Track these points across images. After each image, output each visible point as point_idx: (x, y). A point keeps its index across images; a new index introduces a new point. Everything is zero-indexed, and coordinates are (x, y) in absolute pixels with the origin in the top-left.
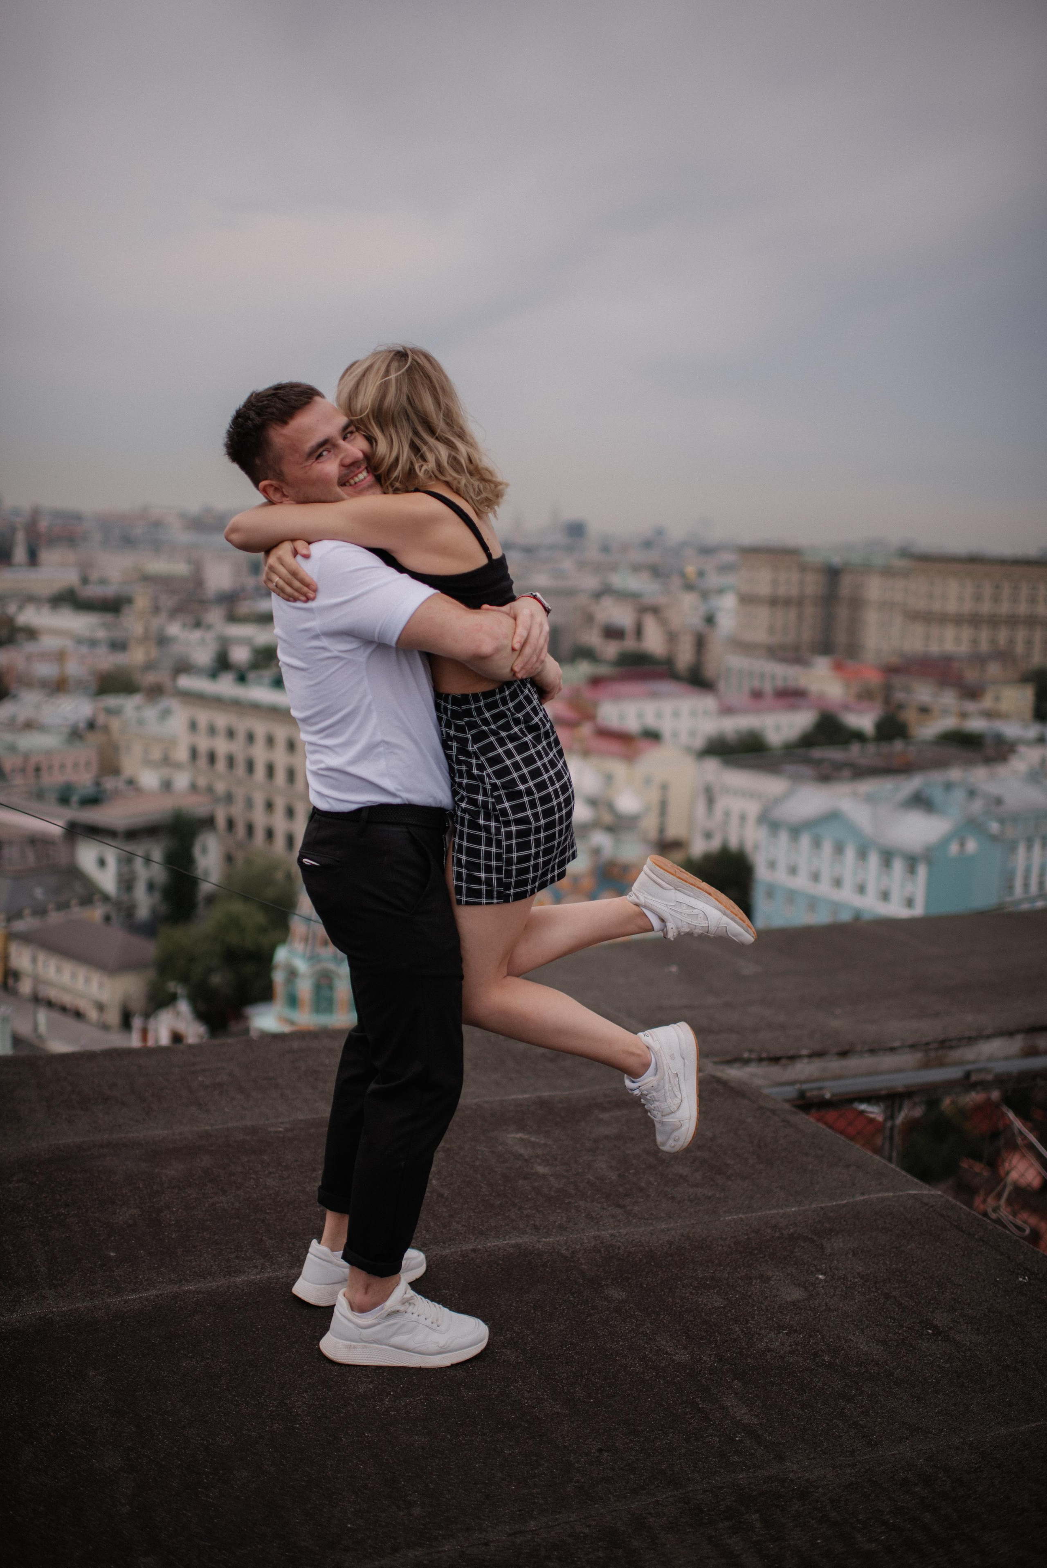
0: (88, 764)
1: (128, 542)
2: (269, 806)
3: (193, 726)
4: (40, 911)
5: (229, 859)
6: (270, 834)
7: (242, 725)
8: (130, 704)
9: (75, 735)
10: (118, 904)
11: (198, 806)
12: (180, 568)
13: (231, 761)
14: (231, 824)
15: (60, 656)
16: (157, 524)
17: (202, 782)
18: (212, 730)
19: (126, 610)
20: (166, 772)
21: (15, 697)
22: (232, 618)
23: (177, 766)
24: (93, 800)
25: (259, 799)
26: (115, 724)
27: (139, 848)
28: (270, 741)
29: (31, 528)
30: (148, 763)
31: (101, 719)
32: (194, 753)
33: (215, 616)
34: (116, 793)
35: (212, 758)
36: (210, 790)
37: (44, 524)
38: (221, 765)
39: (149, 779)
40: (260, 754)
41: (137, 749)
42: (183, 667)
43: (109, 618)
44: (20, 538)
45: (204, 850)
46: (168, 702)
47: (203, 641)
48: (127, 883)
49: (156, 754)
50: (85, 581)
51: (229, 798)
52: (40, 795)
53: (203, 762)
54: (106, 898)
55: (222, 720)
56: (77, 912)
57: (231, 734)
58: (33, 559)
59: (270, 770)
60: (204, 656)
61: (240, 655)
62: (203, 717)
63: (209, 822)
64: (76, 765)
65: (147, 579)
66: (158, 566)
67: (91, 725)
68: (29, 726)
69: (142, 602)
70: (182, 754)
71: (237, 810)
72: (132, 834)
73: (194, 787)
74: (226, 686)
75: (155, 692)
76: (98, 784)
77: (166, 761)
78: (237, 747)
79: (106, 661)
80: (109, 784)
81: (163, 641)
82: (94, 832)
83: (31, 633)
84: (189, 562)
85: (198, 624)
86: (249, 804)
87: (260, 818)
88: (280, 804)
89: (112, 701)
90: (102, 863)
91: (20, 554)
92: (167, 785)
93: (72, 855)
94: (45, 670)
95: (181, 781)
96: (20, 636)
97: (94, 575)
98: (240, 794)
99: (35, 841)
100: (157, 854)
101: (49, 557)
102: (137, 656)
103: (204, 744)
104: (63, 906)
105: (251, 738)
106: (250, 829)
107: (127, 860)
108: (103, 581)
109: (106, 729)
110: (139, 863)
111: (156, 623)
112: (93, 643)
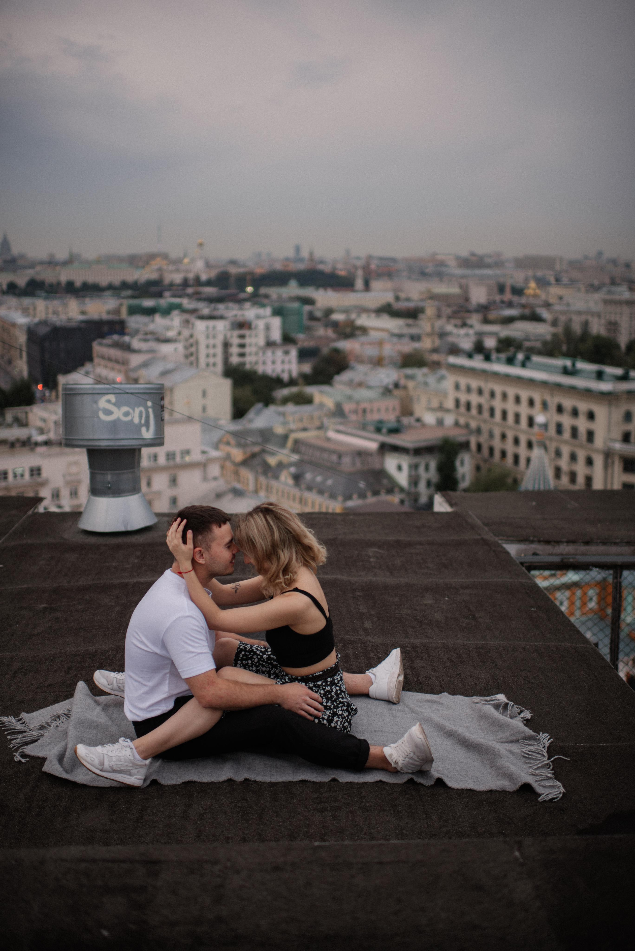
0: (394, 409)
1: (423, 274)
2: (504, 437)
3: (457, 387)
4: (362, 496)
5: (478, 468)
6: (504, 454)
7: (487, 386)
8: (419, 373)
9: (387, 391)
10: (409, 493)
11: (459, 435)
12: (455, 290)
13: (480, 408)
14: (479, 447)
15: (380, 343)
16: (442, 264)
17: (462, 421)
18: (469, 390)
19: (421, 316)
20: (439, 414)
21: (352, 368)
22: (486, 321)
23: (448, 411)
24: (395, 431)
25: (497, 432)
26: (411, 384)
27: (422, 461)
28: (505, 396)
29: (366, 269)
30: (431, 409)
31: (403, 382)
32: (457, 403)
33: (475, 320)
34: (409, 427)
35: (468, 406)
36: (467, 426)
37: (373, 267)
38: (474, 411)
39: (430, 418)
40: (498, 404)
41: (424, 400)
42: (455, 350)
43: (410, 321)
44: (360, 274)
45: (462, 463)
46: (443, 372)
47: (467, 335)
48: (414, 481)
49: (435, 404)
50: (397, 298)
51: (479, 431)
52: (364, 427)
53: (463, 409)
54: (402, 490)
55: (474, 384)
56: (384, 497)
57: (480, 392)
58: (367, 286)
59: (504, 414)
60: (467, 345)
61: (490, 343)
62: (463, 381)
63: (466, 445)
64: (387, 410)
65: (433, 297)
66: (441, 289)
67: (397, 385)
68: (360, 385)
69: (430, 311)
70: (450, 404)
71: (483, 439)
72: (418, 452)
73: (457, 424)
74: (478, 363)
75: (435, 366)
76: (398, 421)
77: (441, 408)
78: (483, 400)
79: (408, 347)
80: (406, 420)
81: (442, 335)
82: (396, 449)
83: (364, 330)
84: (461, 287)
85: (464, 325)
86: (491, 435)
87: (497, 444)
88: (510, 436)
89: (409, 371)
90: (400, 468)
91: (359, 284)
92: (440, 422)
93: (382, 462)
94: (371, 351)
95: (449, 420)
96: (358, 332)
97: (402, 295)
98: (485, 428)
99: (361, 453)
100: (433, 465)
101: (375, 284)
102: (427, 344)
103: (463, 398)
104: (376, 493)
105: (492, 394)
106: (491, 450)
107: (415, 467)
108: (408, 300)
109: (405, 388)
110: (421, 470)
111: (439, 323)
112: (400, 336)
